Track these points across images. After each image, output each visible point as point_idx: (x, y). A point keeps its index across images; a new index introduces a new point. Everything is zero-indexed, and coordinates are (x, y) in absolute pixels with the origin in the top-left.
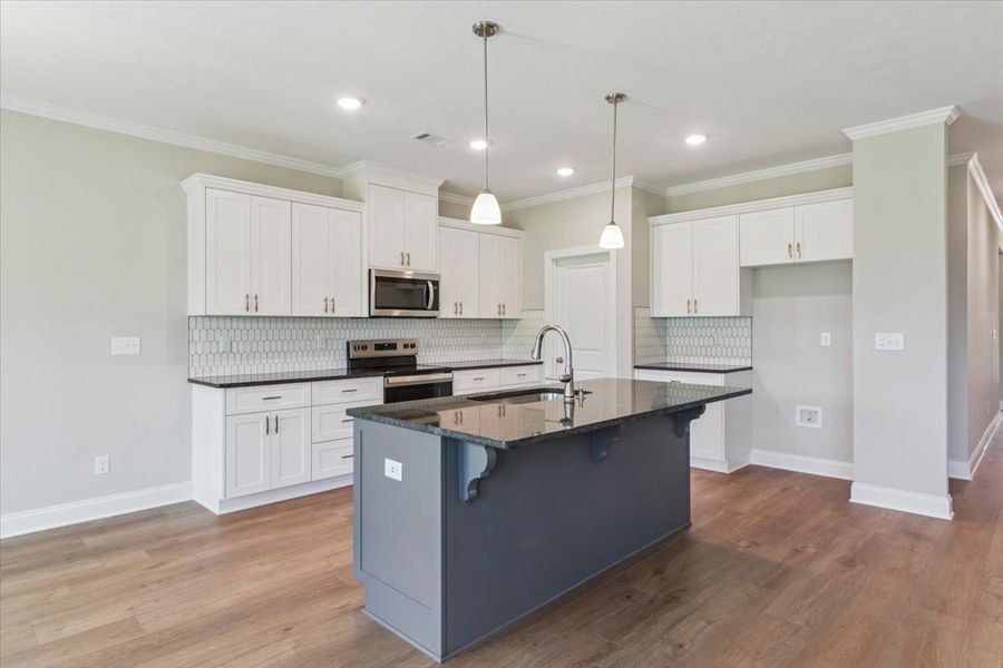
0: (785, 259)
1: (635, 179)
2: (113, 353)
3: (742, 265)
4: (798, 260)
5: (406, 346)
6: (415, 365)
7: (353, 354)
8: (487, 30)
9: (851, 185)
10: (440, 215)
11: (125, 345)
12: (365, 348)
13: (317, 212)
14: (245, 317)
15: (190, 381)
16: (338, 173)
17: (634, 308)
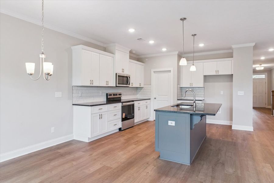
0: (214, 74)
1: (179, 52)
2: (56, 96)
3: (204, 75)
4: (218, 74)
5: (119, 95)
6: (121, 100)
7: (109, 97)
8: (183, 19)
9: (233, 57)
10: (130, 59)
11: (58, 94)
12: (111, 95)
13: (105, 57)
14: (90, 86)
15: (73, 105)
16: (105, 46)
17: (177, 85)
